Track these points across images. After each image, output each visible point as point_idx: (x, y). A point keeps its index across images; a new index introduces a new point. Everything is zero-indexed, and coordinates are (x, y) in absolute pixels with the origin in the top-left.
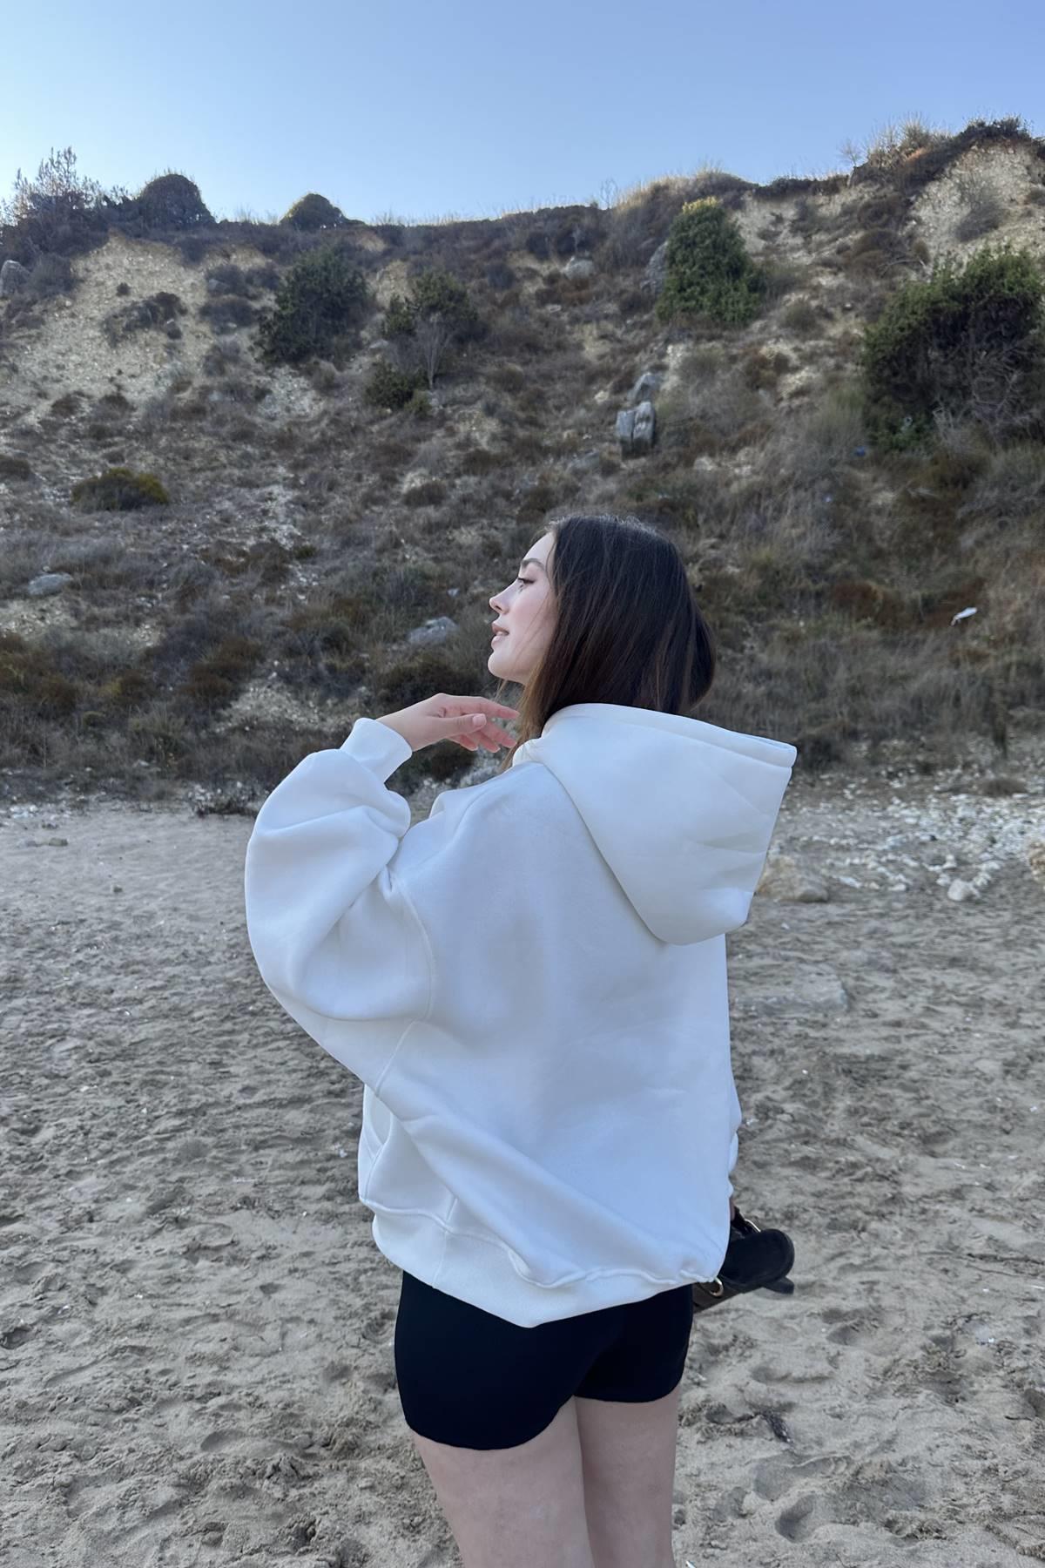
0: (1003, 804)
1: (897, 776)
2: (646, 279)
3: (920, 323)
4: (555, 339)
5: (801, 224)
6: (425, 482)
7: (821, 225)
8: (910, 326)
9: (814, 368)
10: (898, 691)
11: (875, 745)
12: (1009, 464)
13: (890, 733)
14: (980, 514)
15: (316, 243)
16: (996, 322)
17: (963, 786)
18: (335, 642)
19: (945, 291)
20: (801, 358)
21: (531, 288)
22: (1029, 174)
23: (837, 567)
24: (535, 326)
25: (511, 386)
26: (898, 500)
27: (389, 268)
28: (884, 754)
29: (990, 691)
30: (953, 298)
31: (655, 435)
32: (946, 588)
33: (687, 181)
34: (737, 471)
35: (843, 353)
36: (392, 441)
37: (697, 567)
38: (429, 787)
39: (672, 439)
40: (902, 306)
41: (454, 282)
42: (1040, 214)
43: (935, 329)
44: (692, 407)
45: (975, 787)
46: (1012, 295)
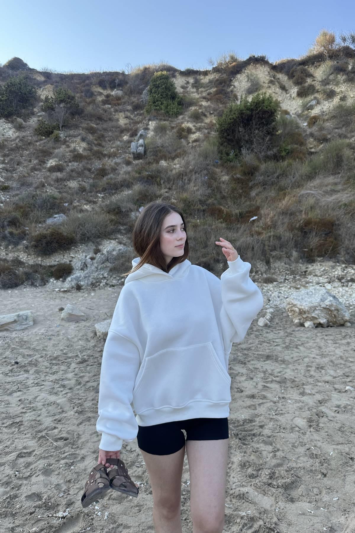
0: (270, 286)
2: (142, 98)
3: (237, 117)
4: (109, 117)
5: (195, 85)
6: (57, 163)
7: (202, 86)
8: (233, 118)
9: (200, 133)
12: (266, 168)
14: (257, 184)
15: (17, 75)
16: (262, 118)
17: (256, 280)
18: (13, 223)
19: (245, 107)
20: (196, 129)
21: (100, 99)
22: (269, 74)
23: (210, 201)
24: (101, 112)
25: (92, 132)
26: (230, 179)
27: (46, 87)
29: (264, 245)
30: (247, 109)
31: (145, 152)
32: (247, 210)
33: (156, 66)
34: (175, 166)
35: (210, 128)
36: (44, 148)
38: (53, 282)
39: (151, 154)
40: (231, 111)
41: (71, 93)
42: (273, 87)
43: (241, 120)
44: (158, 143)
45: (260, 280)
46: (267, 109)
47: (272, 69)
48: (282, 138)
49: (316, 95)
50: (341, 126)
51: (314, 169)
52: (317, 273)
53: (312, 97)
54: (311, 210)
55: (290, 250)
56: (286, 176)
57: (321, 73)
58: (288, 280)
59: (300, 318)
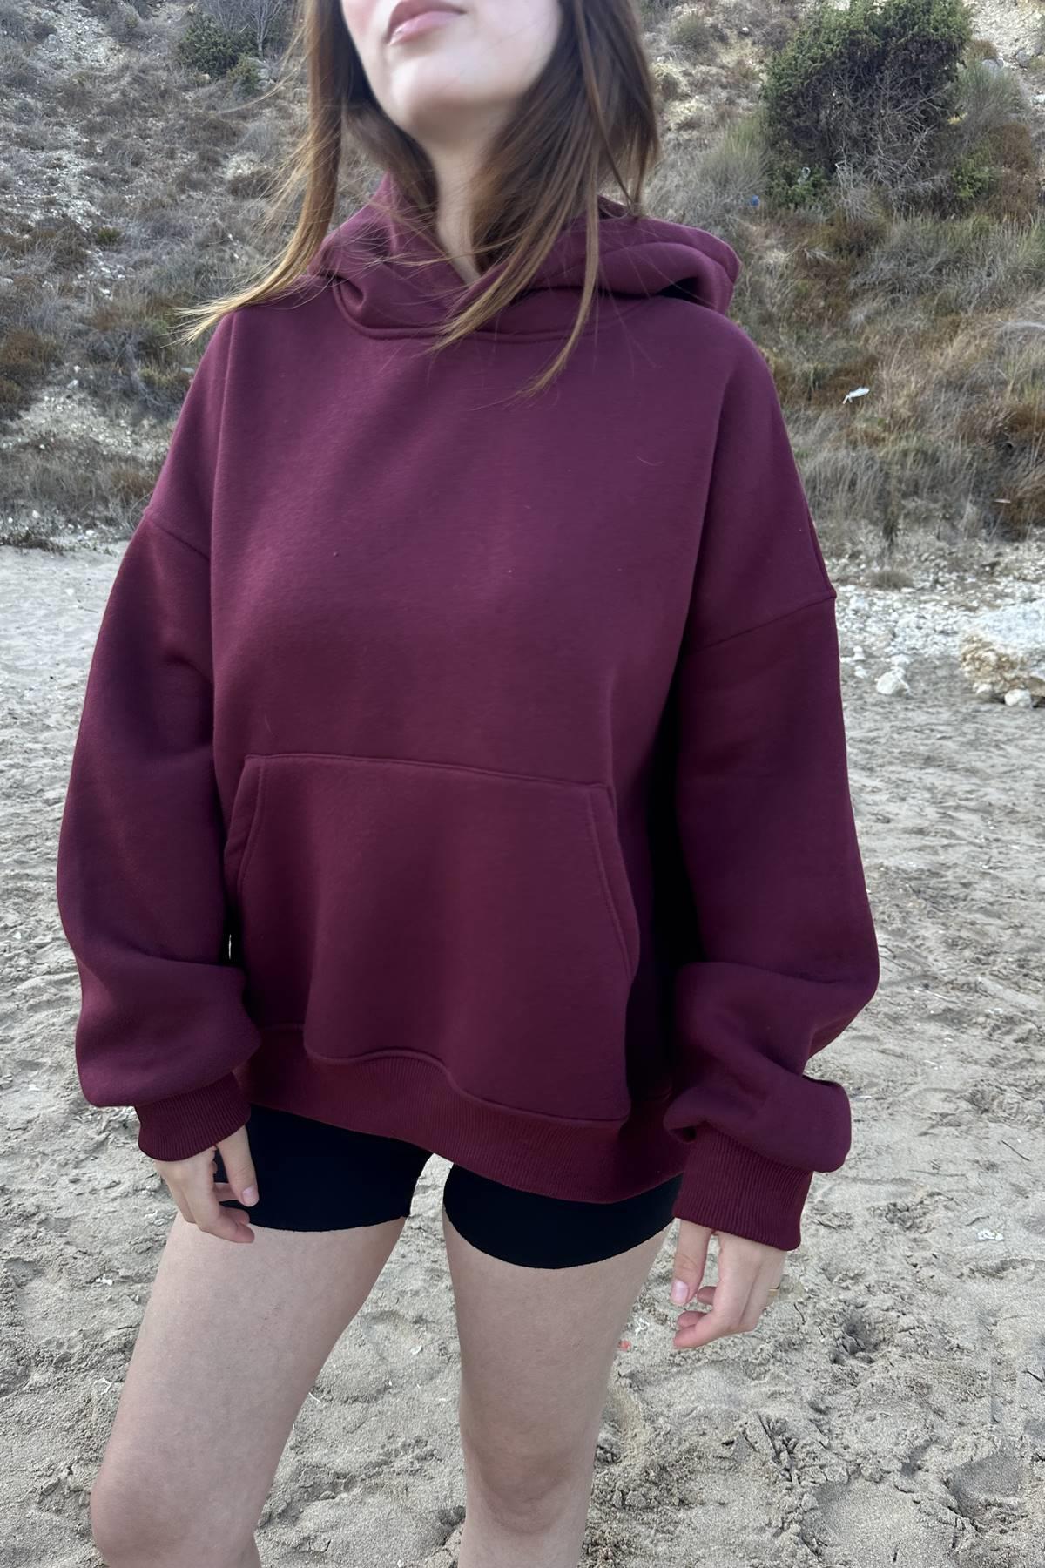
0: (893, 597)
3: (834, 55)
6: (254, 169)
8: (823, 57)
9: (705, 98)
12: (909, 235)
14: (872, 287)
16: (915, 67)
17: (849, 577)
18: (150, 350)
19: (866, 19)
20: (691, 84)
26: (792, 261)
29: (887, 476)
30: (873, 30)
32: (839, 364)
35: (735, 85)
40: (817, 31)
43: (849, 65)
45: (862, 578)
46: (935, 36)
48: (967, 137)
52: (1026, 572)
54: (1033, 384)
55: (958, 500)
56: (967, 266)
58: (943, 584)
59: (994, 679)
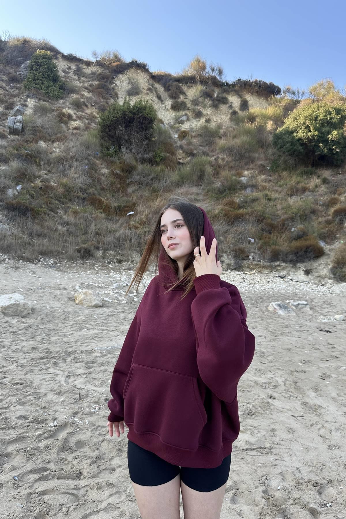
1: (110, 263)
2: (20, 72)
3: (119, 116)
5: (77, 72)
7: (84, 75)
8: (116, 117)
9: (81, 121)
10: (112, 235)
11: (104, 252)
12: (143, 169)
13: (110, 249)
14: (133, 183)
16: (142, 123)
19: (128, 109)
20: (76, 117)
22: (148, 82)
23: (90, 190)
26: (109, 173)
28: (107, 256)
29: (140, 239)
30: (130, 112)
31: (23, 128)
32: (125, 204)
34: (54, 149)
35: (90, 119)
37: (40, 180)
39: (30, 132)
40: (114, 110)
42: (151, 95)
43: (124, 120)
44: (38, 122)
46: (147, 116)
47: (151, 77)
48: (157, 144)
49: (187, 112)
50: (205, 145)
51: (182, 178)
53: (184, 113)
56: (159, 180)
57: (192, 93)
